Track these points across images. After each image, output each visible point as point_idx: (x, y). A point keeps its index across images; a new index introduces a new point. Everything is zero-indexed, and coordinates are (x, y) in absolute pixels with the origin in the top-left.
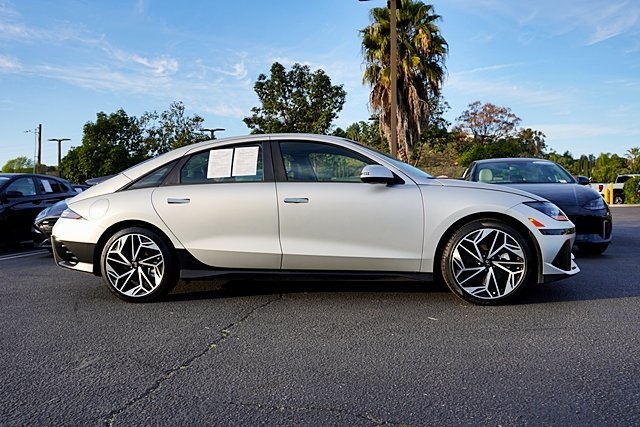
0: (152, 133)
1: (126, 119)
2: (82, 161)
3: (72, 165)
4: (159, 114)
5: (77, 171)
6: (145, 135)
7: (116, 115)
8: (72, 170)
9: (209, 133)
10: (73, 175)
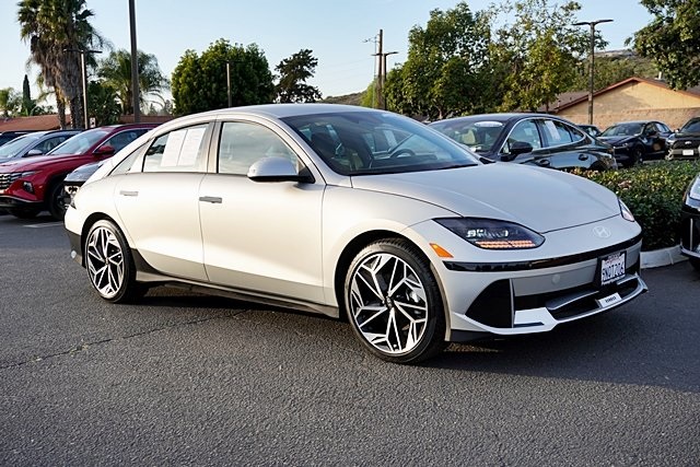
0: (504, 34)
1: (468, 17)
2: (407, 84)
3: (395, 90)
4: (513, 4)
5: (401, 99)
6: (495, 38)
7: (455, 12)
8: (395, 97)
9: (588, 27)
10: (397, 104)
